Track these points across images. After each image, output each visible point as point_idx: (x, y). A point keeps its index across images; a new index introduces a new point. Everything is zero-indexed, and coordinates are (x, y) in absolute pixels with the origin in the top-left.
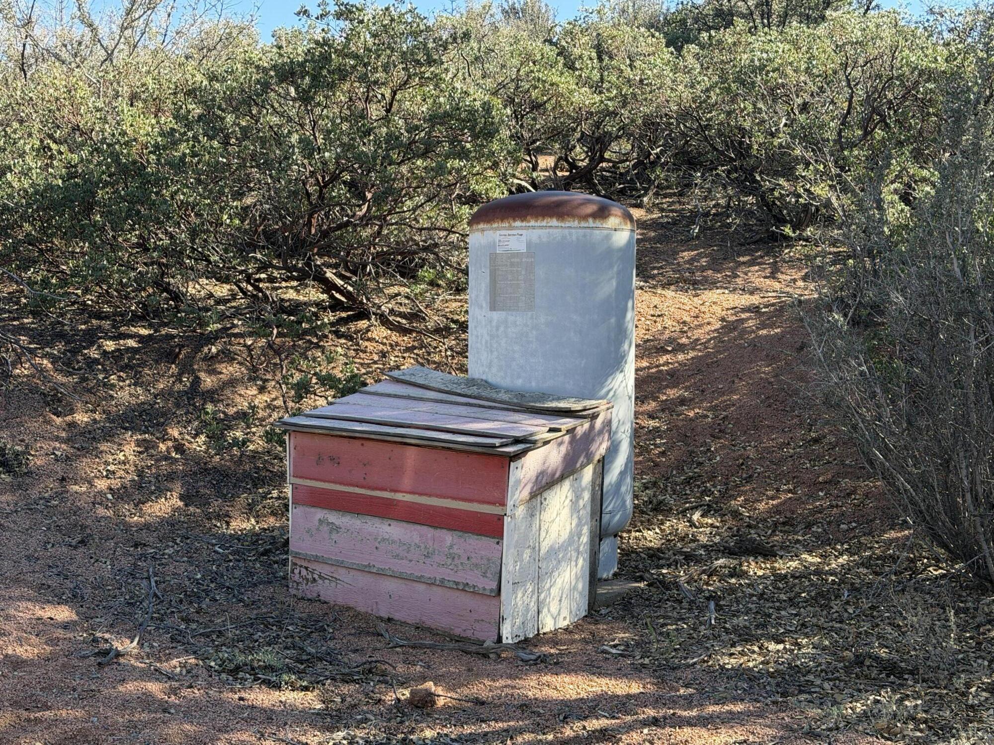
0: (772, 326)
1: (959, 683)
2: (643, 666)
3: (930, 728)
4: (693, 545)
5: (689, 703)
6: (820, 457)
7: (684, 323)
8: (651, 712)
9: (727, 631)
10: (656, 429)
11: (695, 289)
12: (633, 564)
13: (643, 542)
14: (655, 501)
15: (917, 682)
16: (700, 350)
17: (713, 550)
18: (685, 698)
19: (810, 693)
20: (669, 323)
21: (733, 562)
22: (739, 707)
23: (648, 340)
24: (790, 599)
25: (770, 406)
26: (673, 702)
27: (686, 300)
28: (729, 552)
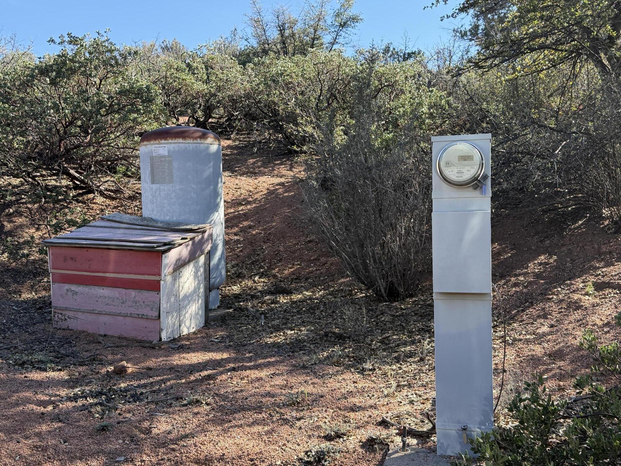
0: (290, 191)
1: (368, 340)
2: (230, 346)
3: (355, 360)
4: (255, 291)
5: (250, 359)
6: (311, 249)
7: (250, 191)
8: (232, 365)
9: (269, 327)
10: (238, 240)
11: (255, 176)
12: (227, 301)
13: (232, 291)
14: (237, 272)
15: (350, 341)
16: (258, 204)
17: (264, 293)
18: (248, 358)
19: (304, 350)
20: (243, 191)
21: (272, 297)
22: (273, 359)
23: (234, 200)
24: (298, 311)
25: (289, 227)
26: (243, 360)
27: (251, 181)
28: (271, 293)
